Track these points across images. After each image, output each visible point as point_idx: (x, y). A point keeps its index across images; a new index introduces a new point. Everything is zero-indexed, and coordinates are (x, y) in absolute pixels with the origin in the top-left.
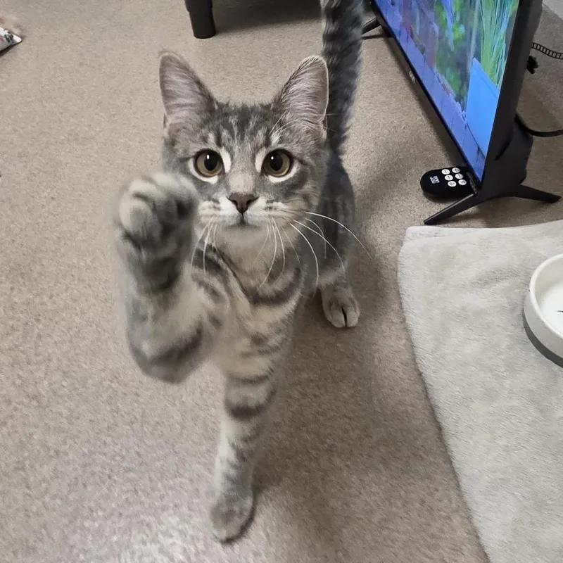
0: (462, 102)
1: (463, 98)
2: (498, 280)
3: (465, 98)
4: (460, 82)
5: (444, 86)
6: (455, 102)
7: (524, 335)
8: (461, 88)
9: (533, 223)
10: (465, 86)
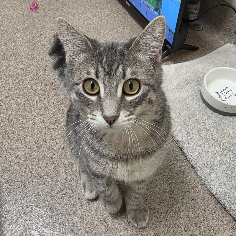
0: (158, 11)
1: (159, 9)
2: (187, 84)
3: (160, 9)
4: (156, 3)
5: (147, 5)
6: (154, 11)
7: (203, 105)
8: (157, 5)
9: (191, 59)
10: (160, 4)
